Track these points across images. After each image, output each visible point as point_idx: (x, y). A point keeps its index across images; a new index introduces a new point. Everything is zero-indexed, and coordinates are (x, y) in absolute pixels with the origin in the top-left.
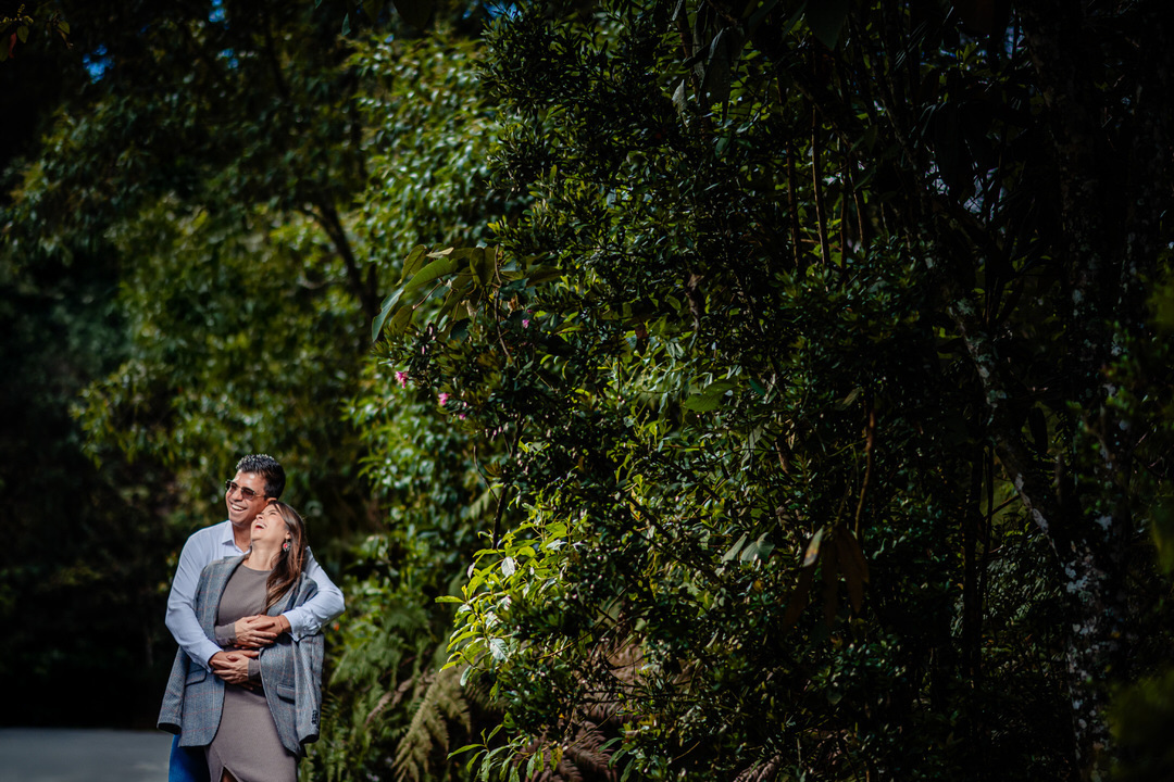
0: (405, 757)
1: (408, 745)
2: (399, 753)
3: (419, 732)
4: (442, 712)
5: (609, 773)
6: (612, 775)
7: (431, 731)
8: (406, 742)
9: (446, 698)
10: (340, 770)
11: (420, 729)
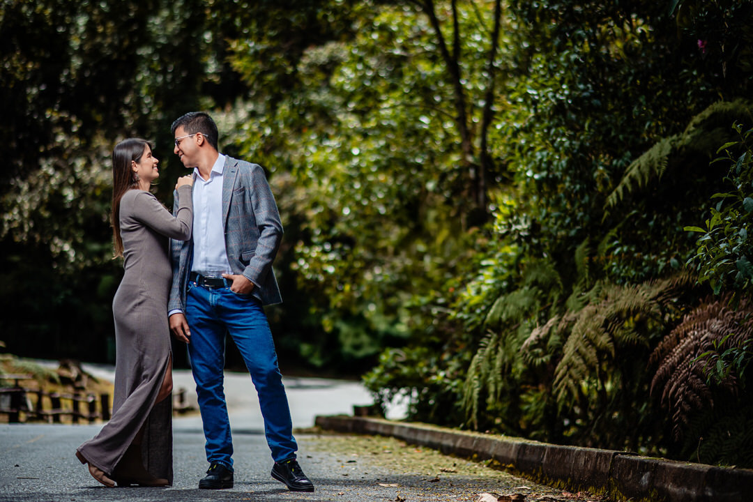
0: (564, 375)
1: (565, 367)
2: (557, 374)
3: (573, 358)
4: (590, 342)
5: (732, 389)
6: (734, 389)
7: (583, 357)
8: (563, 365)
9: (593, 333)
10: (499, 388)
11: (573, 355)
